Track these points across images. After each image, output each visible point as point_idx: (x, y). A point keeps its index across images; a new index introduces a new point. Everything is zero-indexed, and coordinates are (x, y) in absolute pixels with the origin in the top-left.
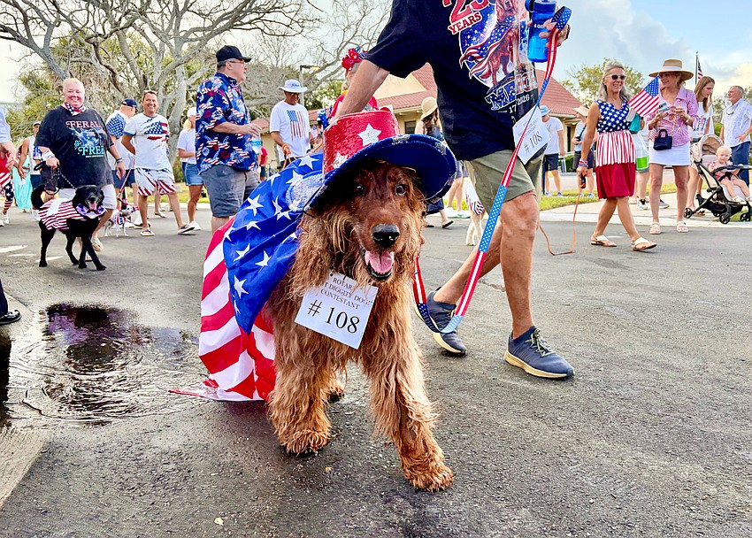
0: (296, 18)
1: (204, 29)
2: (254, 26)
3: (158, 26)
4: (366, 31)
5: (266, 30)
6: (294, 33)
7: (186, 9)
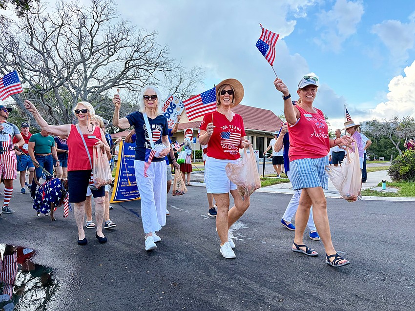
0: (146, 83)
1: (98, 87)
2: (125, 86)
3: (76, 84)
4: (181, 90)
5: (131, 88)
7: (91, 77)
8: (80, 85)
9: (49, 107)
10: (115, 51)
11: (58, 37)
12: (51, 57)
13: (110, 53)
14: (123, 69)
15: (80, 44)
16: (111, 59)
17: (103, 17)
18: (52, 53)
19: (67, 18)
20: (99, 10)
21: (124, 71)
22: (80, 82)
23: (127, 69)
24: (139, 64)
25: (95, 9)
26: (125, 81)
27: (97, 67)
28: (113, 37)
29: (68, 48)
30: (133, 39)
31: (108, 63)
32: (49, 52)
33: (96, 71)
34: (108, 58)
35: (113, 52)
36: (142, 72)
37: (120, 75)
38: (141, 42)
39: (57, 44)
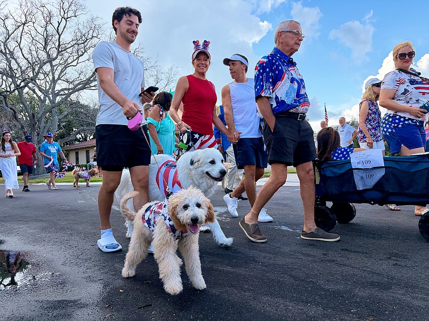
1: (69, 89)
7: (59, 79)
8: (48, 88)
9: (14, 110)
10: (85, 51)
11: (21, 35)
12: (13, 58)
15: (46, 44)
16: (81, 59)
17: (70, 14)
18: (15, 53)
19: (31, 15)
20: (66, 5)
22: (48, 85)
25: (62, 5)
27: (66, 67)
28: (83, 36)
31: (77, 63)
32: (12, 53)
33: (64, 72)
34: (78, 58)
35: (83, 52)
37: (92, 75)
39: (20, 43)
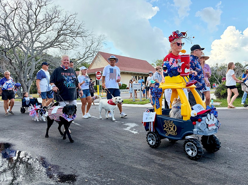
0: (71, 44)
1: (41, 47)
2: (58, 46)
3: (26, 46)
4: (93, 49)
5: (62, 48)
6: (70, 49)
7: (36, 41)
8: (29, 46)
9: (10, 59)
10: (51, 25)
11: (14, 16)
12: (9, 29)
13: (47, 26)
14: (56, 36)
15: (28, 20)
16: (48, 29)
17: (43, 4)
18: (10, 26)
19: (20, 4)
21: (57, 37)
22: (29, 44)
23: (59, 36)
24: (66, 33)
26: (58, 43)
27: (39, 34)
28: (49, 16)
29: (21, 23)
30: (62, 17)
31: (46, 32)
32: (8, 25)
33: (39, 37)
34: (46, 29)
35: (50, 25)
36: (68, 38)
37: (55, 40)
38: (67, 19)
39: (13, 20)
